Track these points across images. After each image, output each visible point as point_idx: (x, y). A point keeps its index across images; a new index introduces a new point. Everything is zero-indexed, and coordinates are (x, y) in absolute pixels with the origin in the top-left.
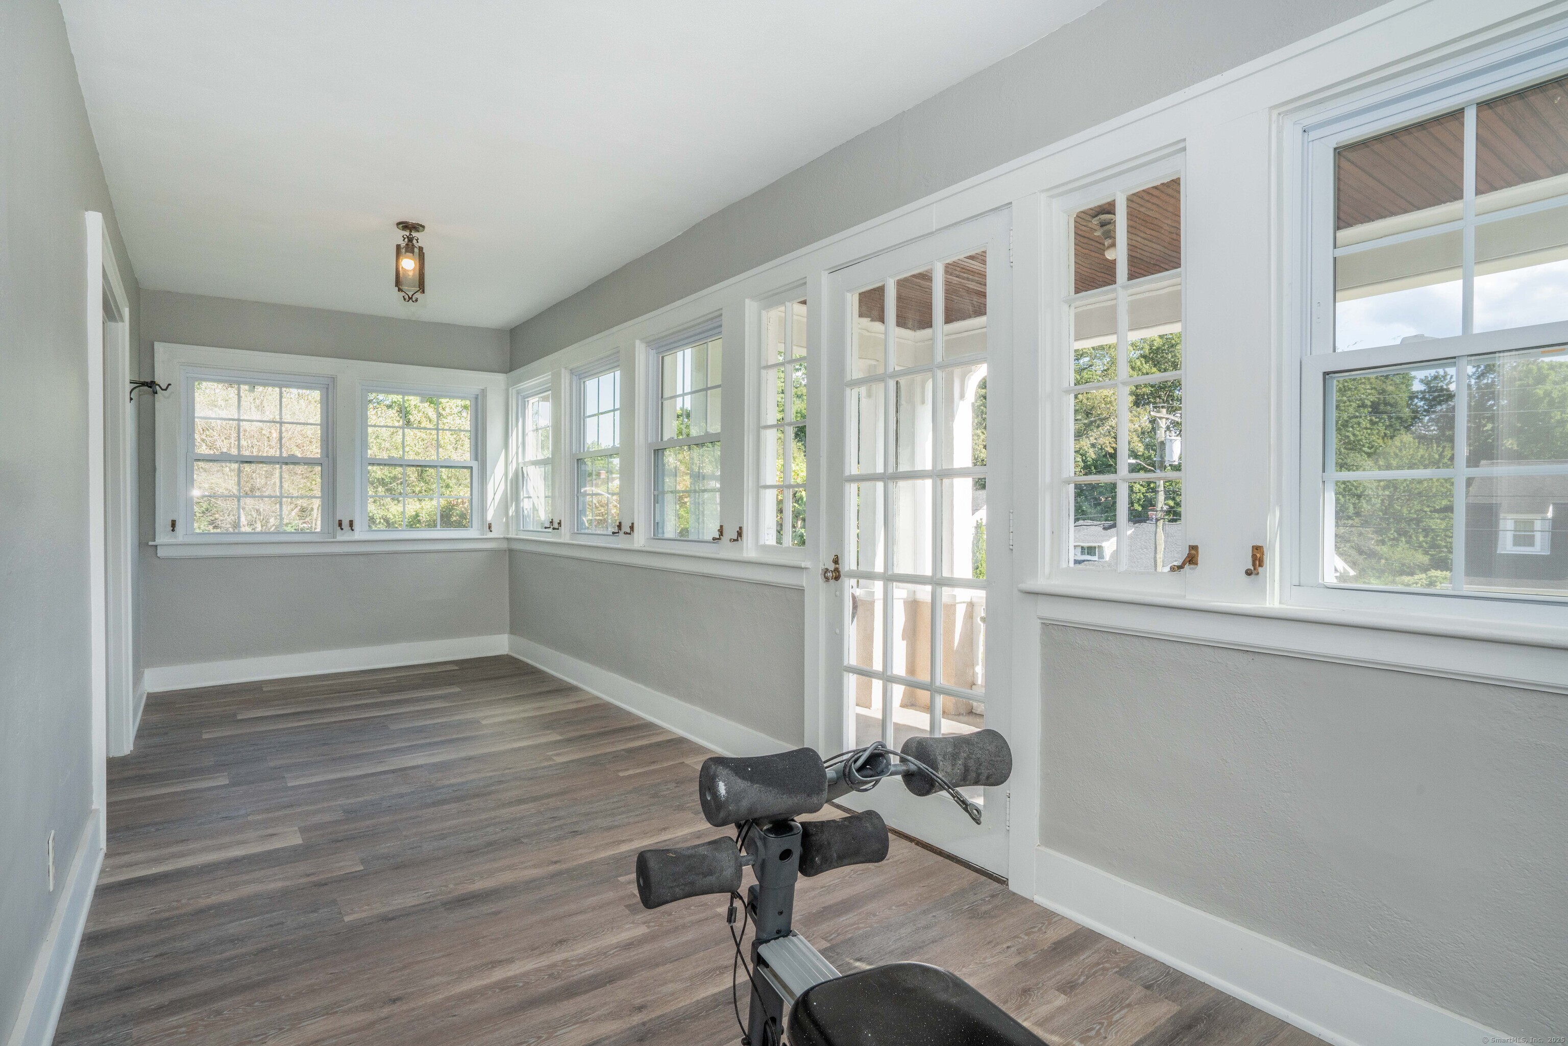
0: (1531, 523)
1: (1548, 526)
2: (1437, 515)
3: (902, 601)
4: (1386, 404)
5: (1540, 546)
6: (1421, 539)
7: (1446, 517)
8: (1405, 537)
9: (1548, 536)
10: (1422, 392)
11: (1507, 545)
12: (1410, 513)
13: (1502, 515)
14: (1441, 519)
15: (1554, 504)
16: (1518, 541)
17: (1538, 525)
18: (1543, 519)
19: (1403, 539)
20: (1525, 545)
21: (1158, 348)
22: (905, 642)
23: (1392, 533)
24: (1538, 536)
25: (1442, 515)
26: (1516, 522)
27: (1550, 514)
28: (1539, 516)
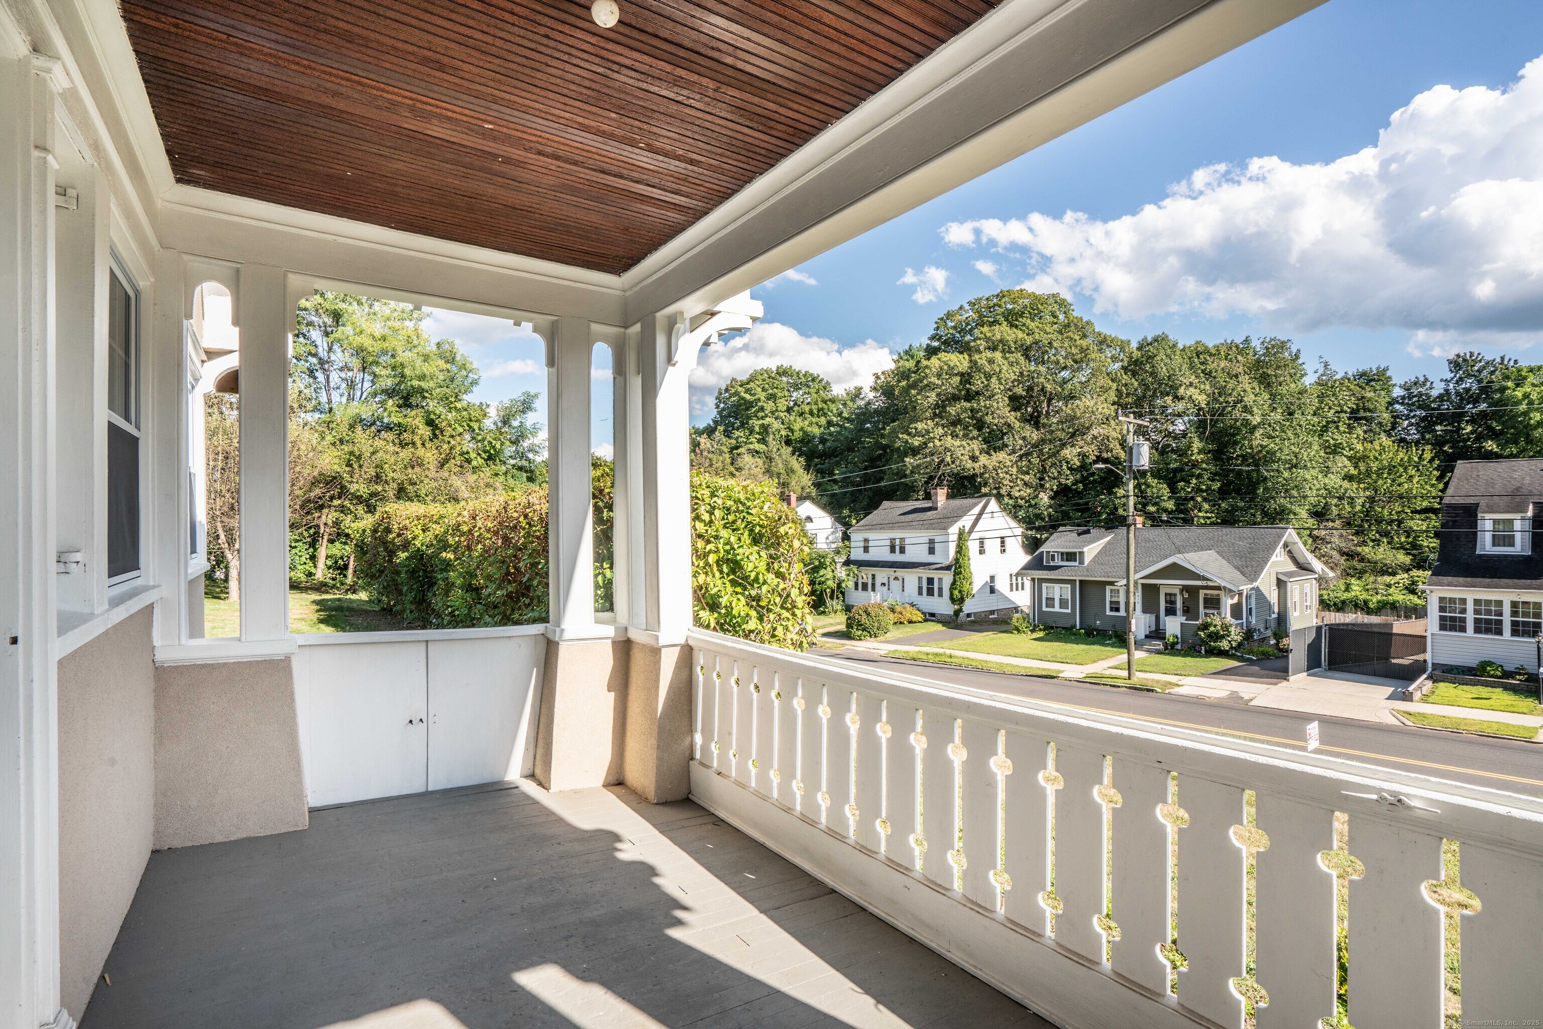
0: (1511, 521)
1: (1528, 525)
2: (1418, 516)
3: (610, 641)
4: (1366, 409)
5: (1521, 546)
6: (1403, 539)
7: (1427, 518)
8: (1387, 538)
9: (1528, 536)
10: (1403, 398)
11: (1486, 545)
12: (1391, 514)
13: (1480, 515)
14: (1423, 520)
15: (1534, 503)
16: (1496, 541)
17: (1518, 525)
18: (1523, 519)
19: (1385, 540)
20: (1504, 546)
21: (1137, 360)
22: (612, 694)
23: (1373, 534)
24: (1518, 537)
25: (1423, 516)
26: (1495, 522)
27: (1530, 513)
28: (1518, 516)
